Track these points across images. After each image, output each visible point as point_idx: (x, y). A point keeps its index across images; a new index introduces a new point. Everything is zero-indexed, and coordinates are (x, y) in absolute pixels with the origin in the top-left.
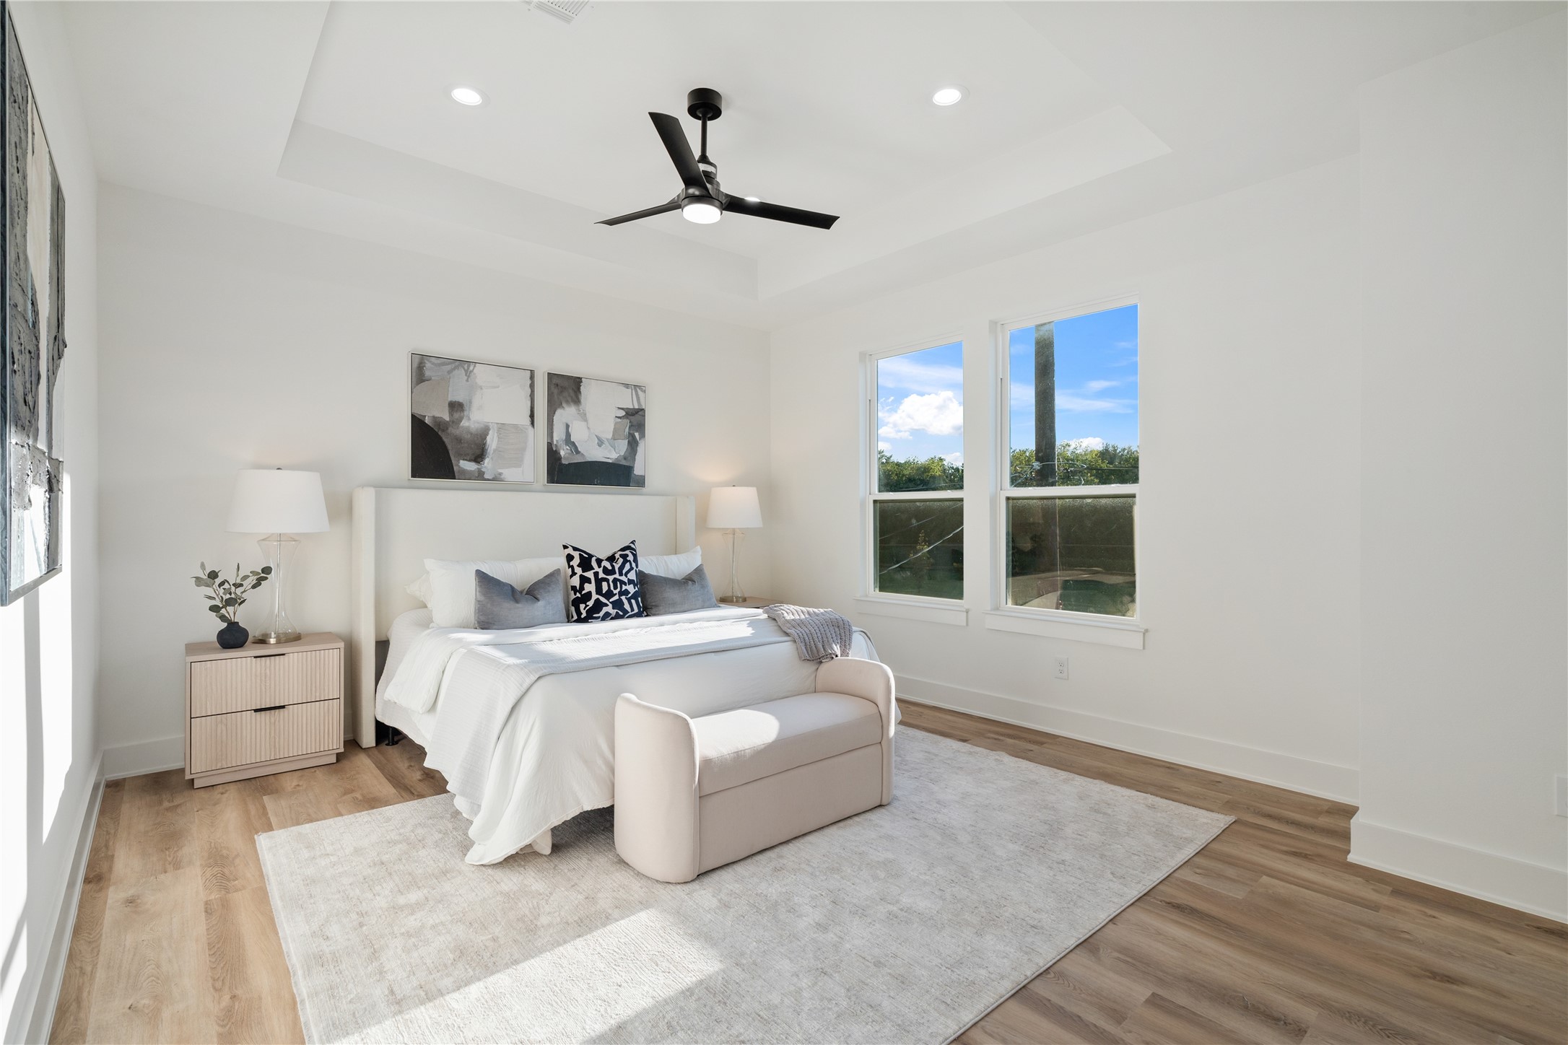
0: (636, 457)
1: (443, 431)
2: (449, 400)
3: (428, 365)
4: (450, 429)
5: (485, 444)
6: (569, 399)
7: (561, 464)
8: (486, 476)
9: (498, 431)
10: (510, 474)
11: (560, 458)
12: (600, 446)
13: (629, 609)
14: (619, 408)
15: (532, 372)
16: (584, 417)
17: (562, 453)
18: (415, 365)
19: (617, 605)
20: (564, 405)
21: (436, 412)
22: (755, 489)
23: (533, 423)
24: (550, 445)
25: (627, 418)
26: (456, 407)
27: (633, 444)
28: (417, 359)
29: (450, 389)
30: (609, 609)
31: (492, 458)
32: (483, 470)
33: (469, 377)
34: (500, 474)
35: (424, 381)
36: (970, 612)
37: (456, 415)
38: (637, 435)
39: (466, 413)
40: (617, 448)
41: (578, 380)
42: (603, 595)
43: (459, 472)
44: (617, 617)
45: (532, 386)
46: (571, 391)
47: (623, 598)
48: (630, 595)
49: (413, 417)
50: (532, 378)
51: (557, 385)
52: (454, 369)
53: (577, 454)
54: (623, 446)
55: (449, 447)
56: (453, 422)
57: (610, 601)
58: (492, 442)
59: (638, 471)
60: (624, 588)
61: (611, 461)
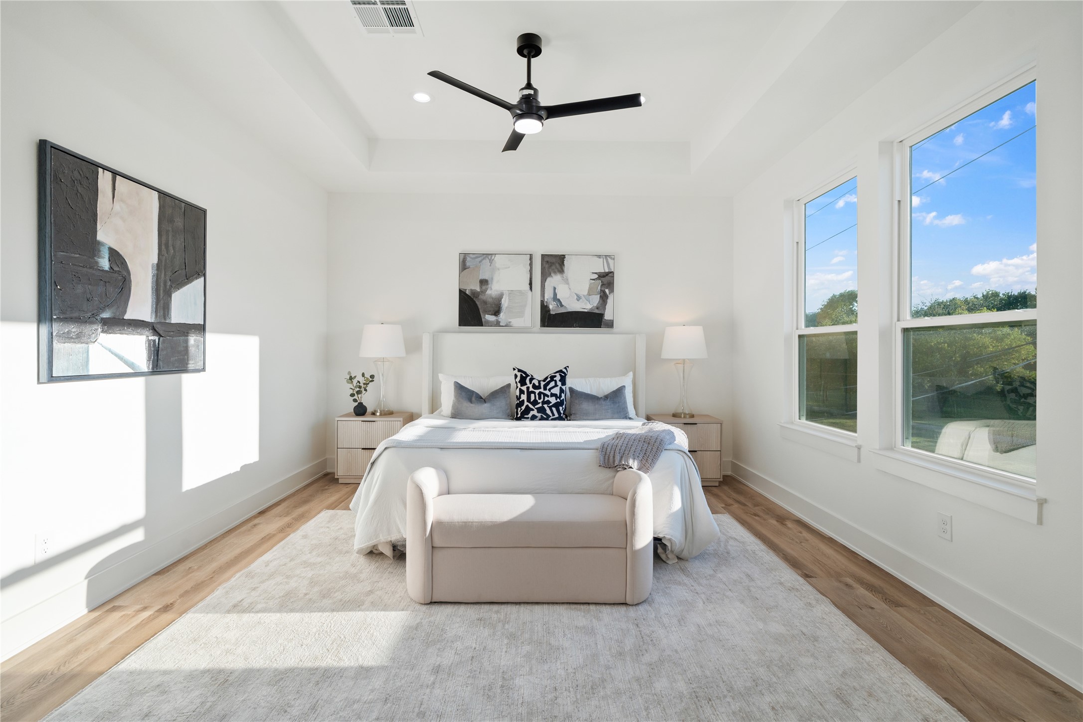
0: (606, 307)
1: (476, 297)
2: (480, 278)
3: (468, 259)
4: (480, 296)
5: (500, 304)
6: (556, 270)
7: (550, 315)
8: (501, 324)
9: (509, 295)
10: (516, 322)
11: (549, 311)
12: (578, 300)
13: (551, 415)
14: (593, 273)
15: (531, 255)
16: (566, 281)
17: (551, 307)
18: (461, 260)
19: (541, 410)
20: (552, 274)
21: (473, 286)
22: (701, 327)
23: (531, 288)
24: (542, 302)
25: (600, 279)
26: (484, 282)
27: (604, 298)
28: (462, 256)
29: (480, 272)
30: (535, 412)
31: (505, 313)
32: (499, 320)
33: (491, 263)
34: (510, 322)
35: (466, 269)
36: (862, 449)
37: (484, 288)
38: (607, 291)
39: (489, 286)
40: (591, 301)
41: (562, 257)
42: (531, 403)
43: (485, 322)
44: (542, 419)
45: (531, 264)
46: (557, 265)
47: (545, 406)
48: (551, 405)
49: (460, 291)
50: (531, 259)
51: (548, 262)
52: (483, 259)
53: (561, 307)
54: (596, 300)
55: (479, 307)
56: (482, 292)
57: (536, 407)
58: (505, 303)
59: (608, 316)
60: (546, 399)
61: (586, 311)
